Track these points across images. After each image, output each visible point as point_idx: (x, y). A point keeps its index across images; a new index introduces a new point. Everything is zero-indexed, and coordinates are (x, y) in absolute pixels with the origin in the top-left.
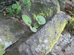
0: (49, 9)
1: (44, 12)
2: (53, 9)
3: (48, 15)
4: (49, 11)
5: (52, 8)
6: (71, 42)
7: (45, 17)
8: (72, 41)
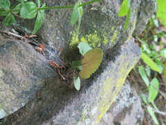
0: (113, 29)
1: (100, 34)
2: (121, 31)
3: (106, 42)
4: (112, 34)
5: (121, 27)
6: (132, 104)
7: (99, 45)
8: (133, 102)
